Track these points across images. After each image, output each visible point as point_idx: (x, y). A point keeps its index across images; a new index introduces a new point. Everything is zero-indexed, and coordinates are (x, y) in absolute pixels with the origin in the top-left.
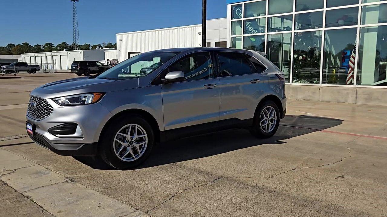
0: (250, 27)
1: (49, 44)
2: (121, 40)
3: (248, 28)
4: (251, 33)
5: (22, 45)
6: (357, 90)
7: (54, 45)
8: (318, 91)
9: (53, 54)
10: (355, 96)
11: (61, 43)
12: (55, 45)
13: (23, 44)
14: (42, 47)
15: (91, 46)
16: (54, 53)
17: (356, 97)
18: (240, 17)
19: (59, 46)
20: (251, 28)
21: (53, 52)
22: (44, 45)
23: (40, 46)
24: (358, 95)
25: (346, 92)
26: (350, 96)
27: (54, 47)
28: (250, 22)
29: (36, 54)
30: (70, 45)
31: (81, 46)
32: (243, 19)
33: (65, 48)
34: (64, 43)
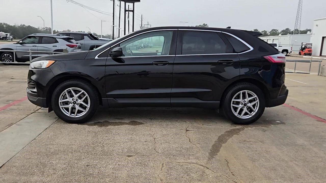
2: (317, 26)
7: (278, 31)
11: (285, 29)
12: (280, 31)
22: (270, 31)
30: (292, 30)
34: (287, 29)
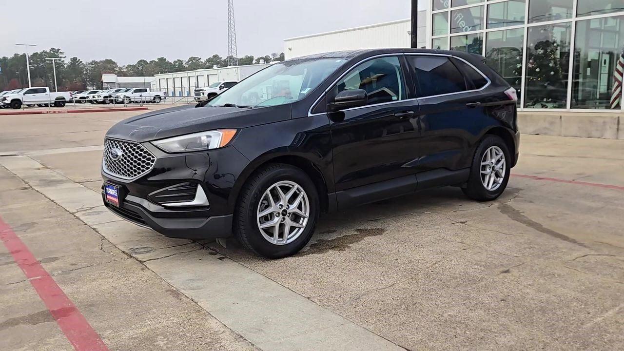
0: (461, 21)
1: (195, 58)
2: (291, 49)
3: (458, 22)
4: (463, 32)
5: (157, 61)
6: (619, 117)
7: (201, 60)
8: (558, 120)
9: (198, 74)
10: (616, 126)
11: (211, 56)
12: (203, 60)
13: (158, 59)
14: (184, 64)
15: (255, 59)
16: (199, 72)
17: (618, 129)
18: (446, 7)
19: (208, 60)
20: (463, 23)
21: (198, 70)
22: (187, 61)
23: (182, 62)
24: (620, 126)
25: (602, 120)
26: (608, 127)
27: (202, 62)
28: (461, 14)
29: (175, 75)
30: (223, 59)
31: (240, 59)
32: (449, 9)
33: (217, 64)
34: (216, 56)
